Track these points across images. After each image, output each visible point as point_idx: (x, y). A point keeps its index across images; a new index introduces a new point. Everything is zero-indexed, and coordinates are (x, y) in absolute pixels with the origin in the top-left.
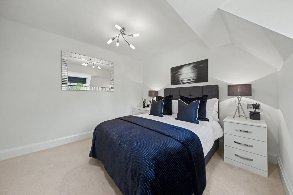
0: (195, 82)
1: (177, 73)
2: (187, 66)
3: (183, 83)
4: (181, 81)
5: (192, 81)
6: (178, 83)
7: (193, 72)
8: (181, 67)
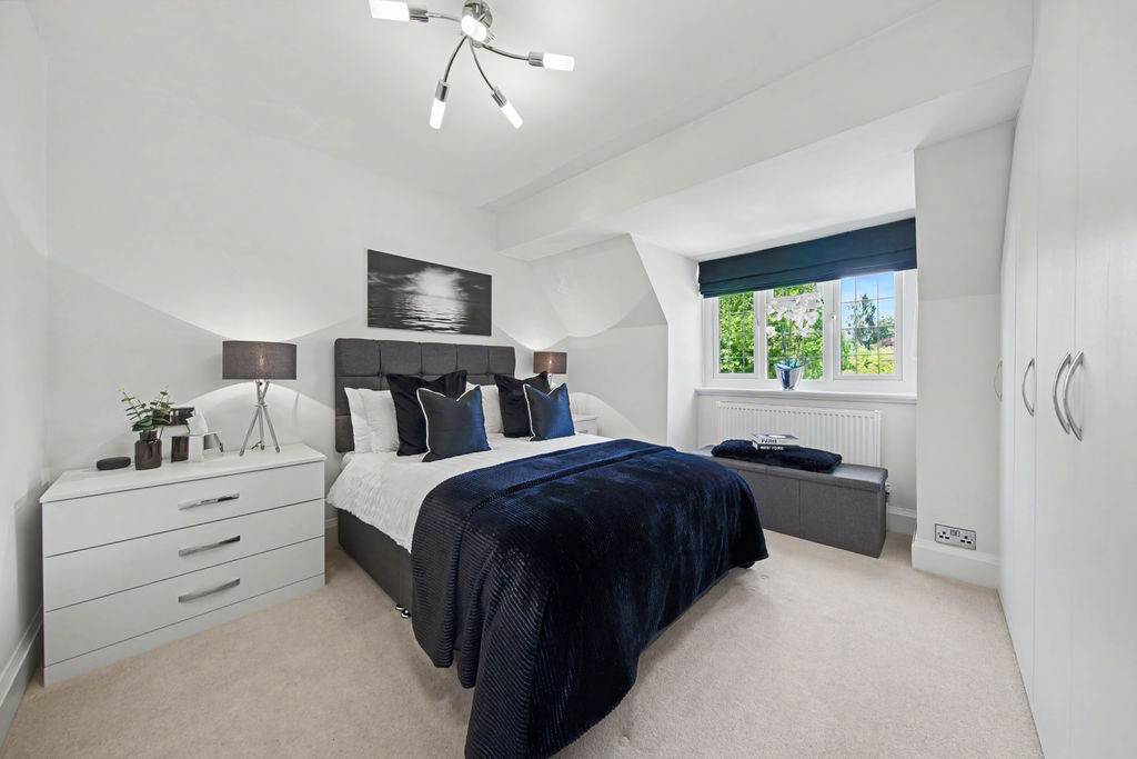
0: (464, 331)
1: (400, 283)
2: (440, 270)
3: (426, 328)
4: (419, 319)
5: (455, 326)
6: (406, 322)
7: (457, 299)
8: (420, 266)
